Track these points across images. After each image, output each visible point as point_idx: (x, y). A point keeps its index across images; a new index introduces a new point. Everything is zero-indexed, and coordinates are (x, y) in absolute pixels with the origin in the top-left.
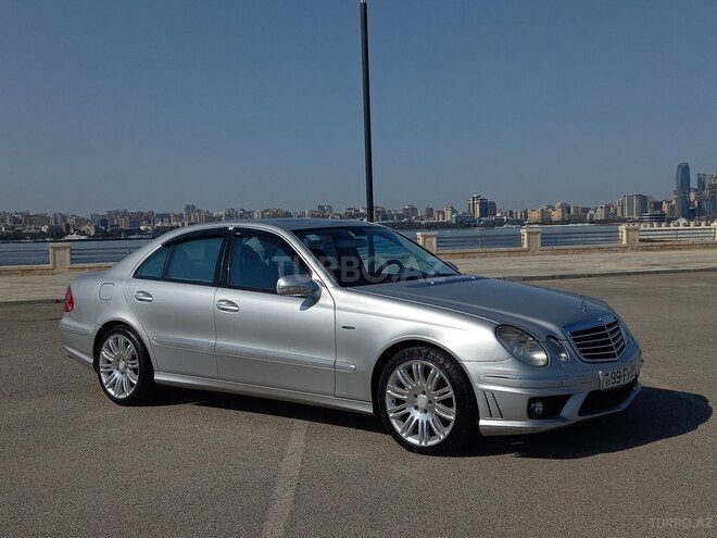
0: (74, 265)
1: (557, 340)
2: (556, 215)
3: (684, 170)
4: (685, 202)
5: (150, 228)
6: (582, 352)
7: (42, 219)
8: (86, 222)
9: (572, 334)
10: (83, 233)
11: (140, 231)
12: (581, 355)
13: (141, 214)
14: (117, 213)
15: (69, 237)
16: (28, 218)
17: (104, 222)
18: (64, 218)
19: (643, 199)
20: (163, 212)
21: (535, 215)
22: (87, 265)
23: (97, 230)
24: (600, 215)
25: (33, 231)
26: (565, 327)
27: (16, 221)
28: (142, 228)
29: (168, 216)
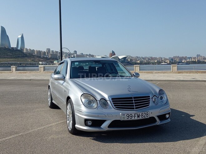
0: (140, 71)
1: (106, 100)
5: (185, 61)
6: (115, 105)
7: (155, 58)
8: (167, 59)
9: (112, 99)
10: (166, 63)
11: (182, 62)
12: (114, 107)
13: (183, 57)
14: (176, 57)
15: (162, 64)
16: (152, 58)
17: (172, 59)
18: (161, 58)
20: (190, 57)
22: (144, 71)
23: (170, 62)
25: (153, 62)
26: (110, 96)
27: (149, 59)
28: (183, 61)
29: (191, 58)
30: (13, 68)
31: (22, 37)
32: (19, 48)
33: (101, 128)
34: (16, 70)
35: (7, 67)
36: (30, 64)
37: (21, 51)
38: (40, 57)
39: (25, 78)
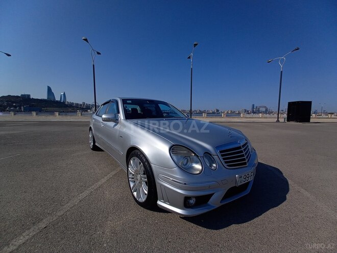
1: (211, 155)
2: (229, 112)
3: (253, 105)
4: (253, 111)
6: (226, 162)
9: (221, 152)
12: (225, 165)
19: (245, 110)
21: (226, 112)
24: (237, 112)
26: (216, 148)
30: (57, 114)
31: (64, 94)
32: (62, 101)
33: (209, 205)
34: (59, 115)
35: (52, 113)
36: (71, 111)
37: (64, 103)
38: (78, 107)
39: (66, 120)
